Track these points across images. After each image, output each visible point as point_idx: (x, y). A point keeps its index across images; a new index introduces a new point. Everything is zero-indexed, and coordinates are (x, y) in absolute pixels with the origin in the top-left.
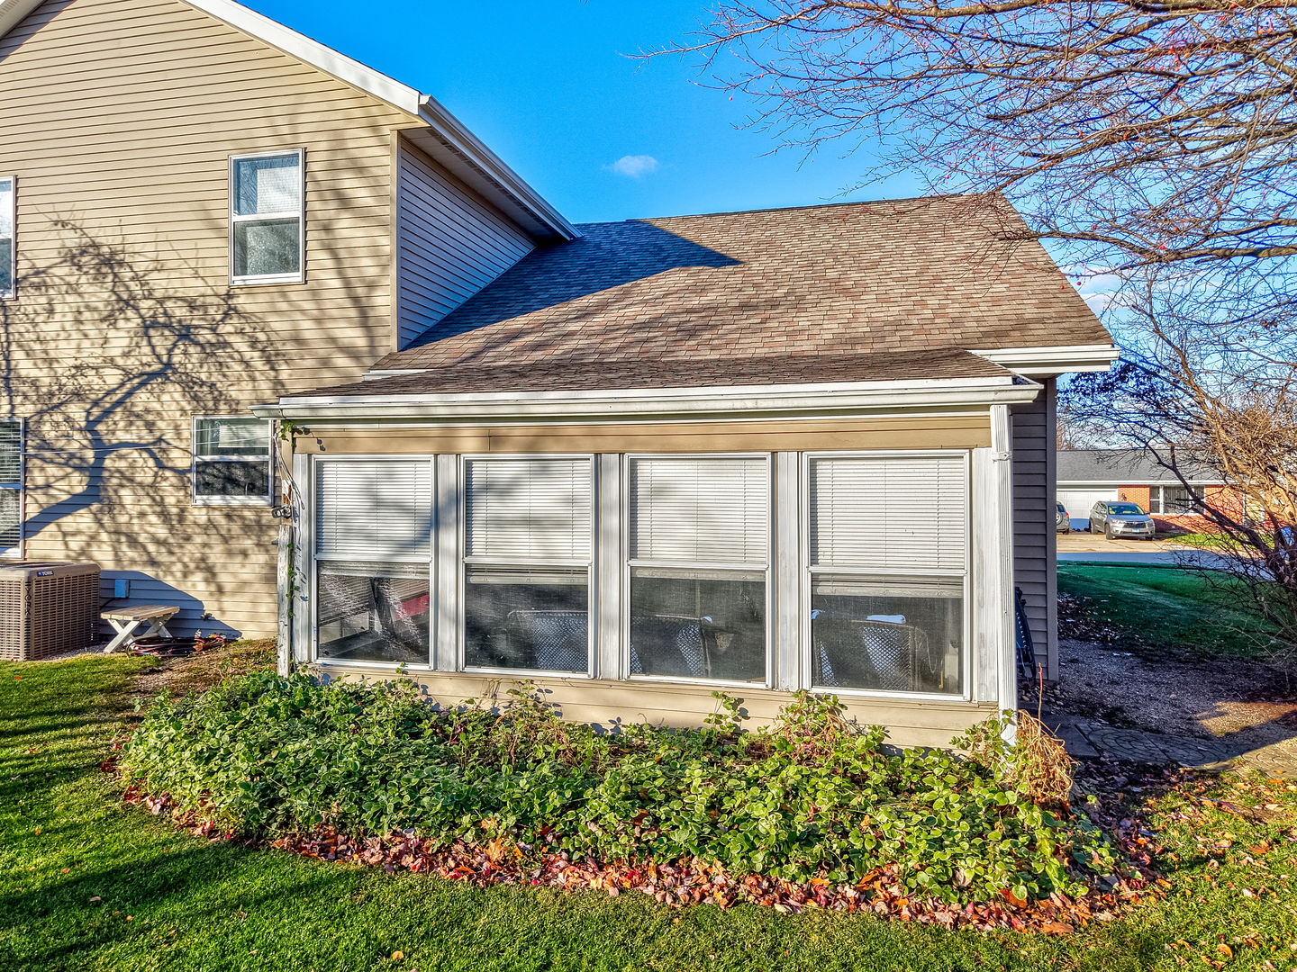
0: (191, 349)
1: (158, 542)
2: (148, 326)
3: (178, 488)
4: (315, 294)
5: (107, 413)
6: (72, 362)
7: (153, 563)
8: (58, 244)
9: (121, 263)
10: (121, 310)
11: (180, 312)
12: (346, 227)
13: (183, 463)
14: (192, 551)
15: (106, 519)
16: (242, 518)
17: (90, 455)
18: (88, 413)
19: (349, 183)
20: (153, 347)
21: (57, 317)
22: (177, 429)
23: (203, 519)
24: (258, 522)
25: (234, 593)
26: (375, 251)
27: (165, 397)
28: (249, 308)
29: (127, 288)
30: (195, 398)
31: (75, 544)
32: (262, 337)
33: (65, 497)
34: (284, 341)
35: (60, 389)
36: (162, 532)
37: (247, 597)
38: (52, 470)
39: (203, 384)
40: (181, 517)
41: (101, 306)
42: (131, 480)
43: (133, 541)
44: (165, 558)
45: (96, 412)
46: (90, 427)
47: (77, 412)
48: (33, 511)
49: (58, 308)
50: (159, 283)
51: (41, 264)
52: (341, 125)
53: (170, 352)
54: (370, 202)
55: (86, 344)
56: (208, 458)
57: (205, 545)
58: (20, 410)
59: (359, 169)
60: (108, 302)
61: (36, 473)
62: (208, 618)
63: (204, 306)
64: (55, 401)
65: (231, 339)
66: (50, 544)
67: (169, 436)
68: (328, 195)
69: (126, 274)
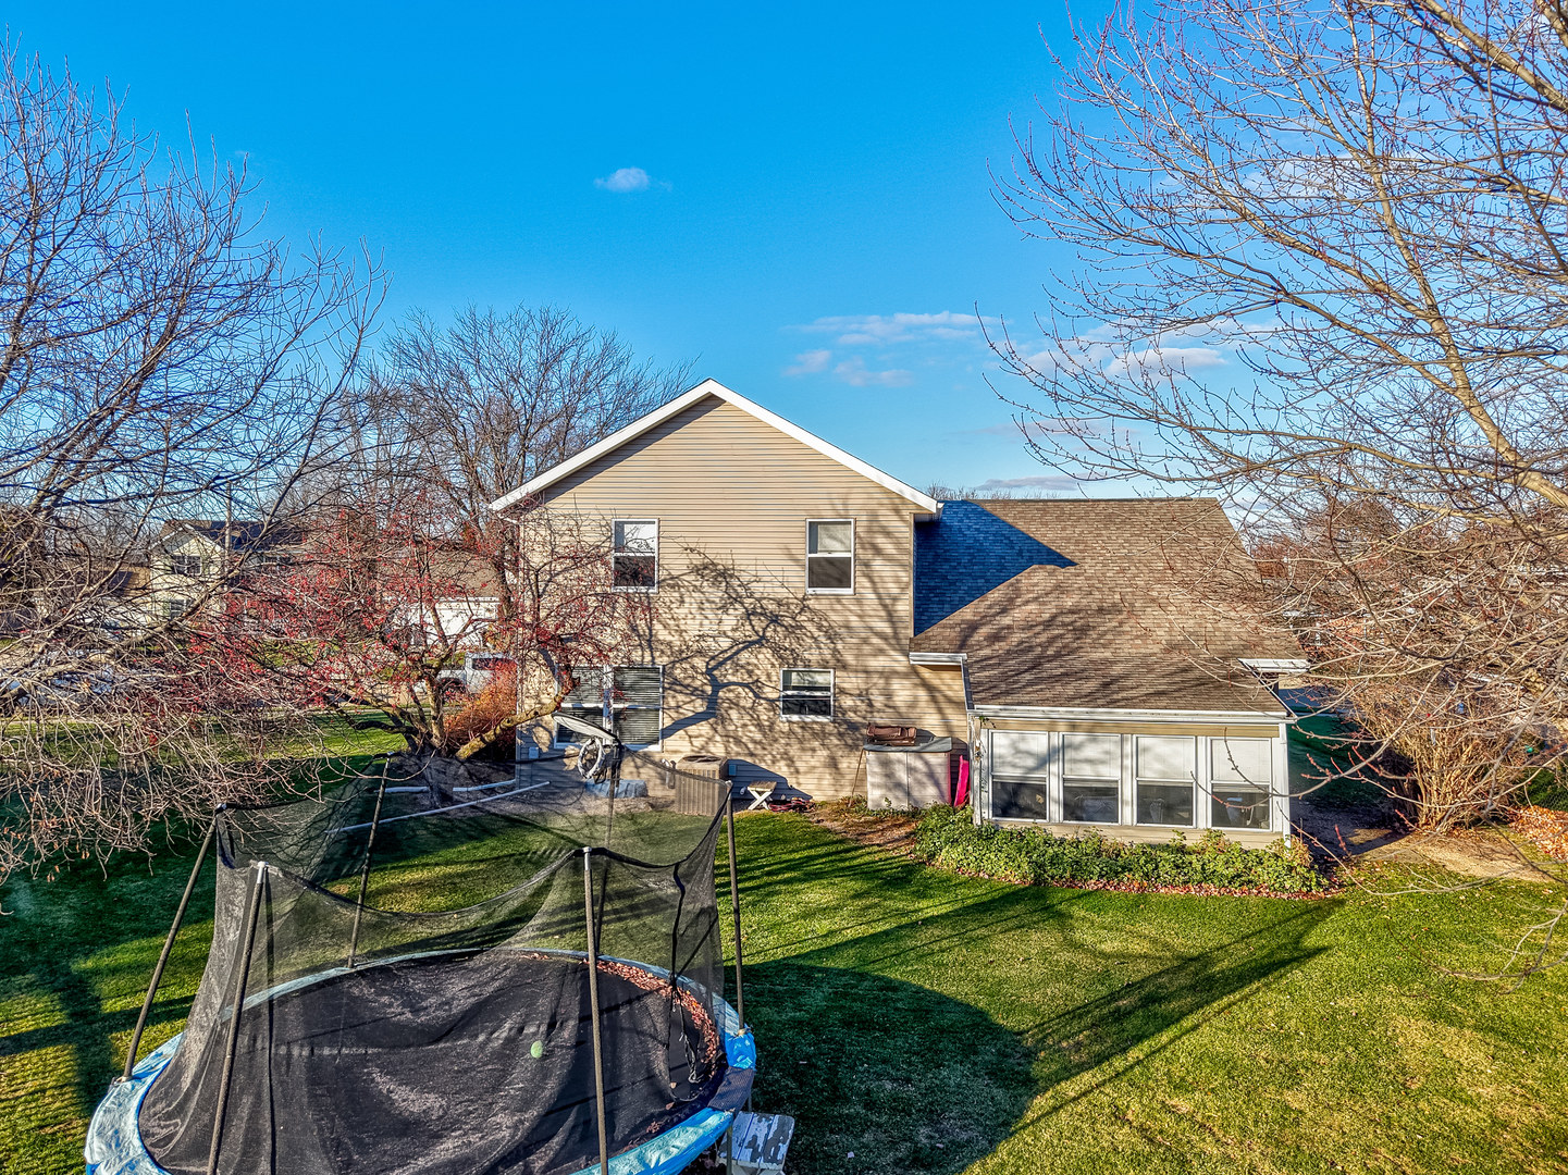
0: (779, 629)
1: (755, 742)
2: (749, 615)
3: (769, 710)
4: (859, 601)
5: (721, 664)
6: (697, 633)
7: (752, 754)
8: (688, 562)
9: (731, 576)
10: (731, 604)
11: (772, 607)
12: (878, 565)
13: (774, 695)
14: (778, 748)
15: (719, 728)
16: (812, 729)
17: (709, 689)
18: (708, 663)
19: (880, 540)
20: (753, 627)
21: (686, 605)
22: (769, 676)
23: (786, 728)
24: (823, 732)
25: (806, 773)
26: (897, 580)
27: (760, 656)
28: (817, 607)
29: (735, 591)
30: (781, 657)
31: (698, 743)
32: (825, 624)
33: (691, 714)
34: (840, 627)
35: (688, 648)
36: (758, 736)
37: (816, 775)
38: (681, 697)
39: (786, 649)
40: (771, 727)
41: (717, 600)
42: (737, 705)
43: (738, 741)
44: (759, 752)
45: (713, 663)
46: (709, 672)
47: (700, 663)
48: (668, 722)
49: (687, 600)
50: (757, 588)
51: (674, 573)
52: (876, 507)
53: (764, 630)
54: (894, 552)
55: (706, 622)
56: (789, 693)
57: (787, 744)
58: (658, 661)
59: (887, 534)
60: (722, 599)
61: (670, 699)
62: (791, 789)
63: (788, 604)
64: (684, 655)
65: (805, 624)
66: (679, 743)
67: (763, 678)
68: (867, 546)
69: (735, 582)
